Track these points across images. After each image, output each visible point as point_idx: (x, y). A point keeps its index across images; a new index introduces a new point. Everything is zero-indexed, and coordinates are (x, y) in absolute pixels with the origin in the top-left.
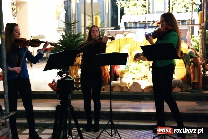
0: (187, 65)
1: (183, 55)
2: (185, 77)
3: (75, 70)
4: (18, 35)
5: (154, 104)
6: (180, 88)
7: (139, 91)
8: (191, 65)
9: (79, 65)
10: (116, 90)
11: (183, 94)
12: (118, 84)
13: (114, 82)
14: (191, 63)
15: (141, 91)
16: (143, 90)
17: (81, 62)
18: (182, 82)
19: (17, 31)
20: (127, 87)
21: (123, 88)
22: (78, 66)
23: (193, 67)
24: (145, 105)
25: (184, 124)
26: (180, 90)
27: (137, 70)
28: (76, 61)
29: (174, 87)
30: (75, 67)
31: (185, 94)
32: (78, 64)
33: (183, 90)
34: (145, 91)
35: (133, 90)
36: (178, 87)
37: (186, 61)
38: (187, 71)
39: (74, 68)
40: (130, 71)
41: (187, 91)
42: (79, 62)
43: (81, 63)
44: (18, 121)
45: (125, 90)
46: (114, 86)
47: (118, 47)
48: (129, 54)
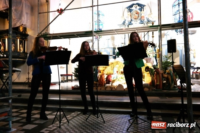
0: (152, 76)
1: (149, 69)
2: (151, 82)
4: (43, 44)
5: (129, 98)
6: (148, 88)
7: (122, 90)
8: (154, 74)
10: (108, 89)
11: (150, 92)
12: (109, 86)
13: (107, 85)
14: (154, 72)
15: (123, 90)
16: (124, 89)
18: (149, 85)
19: (41, 41)
20: (115, 88)
21: (112, 88)
23: (156, 75)
24: (125, 98)
25: (152, 111)
26: (148, 89)
27: (122, 78)
29: (144, 88)
31: (151, 92)
33: (150, 90)
34: (126, 90)
35: (119, 89)
36: (147, 88)
37: (151, 72)
38: (152, 79)
40: (118, 79)
41: (152, 90)
44: (47, 106)
45: (114, 89)
46: (107, 87)
47: (112, 68)
48: (118, 71)
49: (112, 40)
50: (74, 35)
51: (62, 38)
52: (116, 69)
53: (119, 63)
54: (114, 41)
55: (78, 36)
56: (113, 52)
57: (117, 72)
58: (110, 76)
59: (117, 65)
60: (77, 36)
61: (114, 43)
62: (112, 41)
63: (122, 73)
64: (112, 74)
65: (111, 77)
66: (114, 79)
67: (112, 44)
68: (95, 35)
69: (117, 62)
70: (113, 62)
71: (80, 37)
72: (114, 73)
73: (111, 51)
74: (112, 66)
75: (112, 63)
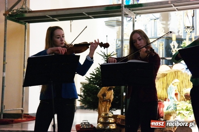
3: (104, 107)
9: (110, 101)
17: (112, 97)
22: (108, 102)
28: (107, 96)
30: (105, 103)
32: (109, 99)
39: (103, 105)
40: (178, 112)
42: (111, 97)
43: (114, 98)
47: (165, 85)
48: (178, 92)
49: (163, 20)
50: (82, 14)
51: (55, 19)
52: (173, 89)
53: (179, 74)
54: (169, 23)
55: (90, 16)
56: (166, 48)
57: (176, 94)
58: (161, 104)
59: (176, 80)
60: (87, 15)
61: (169, 27)
62: (164, 22)
63: (186, 96)
64: (165, 100)
65: (162, 106)
66: (170, 110)
67: (164, 28)
68: (127, 13)
69: (175, 72)
70: (166, 73)
71: (95, 17)
72: (169, 98)
73: (161, 45)
74: (165, 82)
75: (165, 75)
